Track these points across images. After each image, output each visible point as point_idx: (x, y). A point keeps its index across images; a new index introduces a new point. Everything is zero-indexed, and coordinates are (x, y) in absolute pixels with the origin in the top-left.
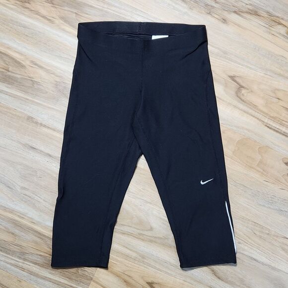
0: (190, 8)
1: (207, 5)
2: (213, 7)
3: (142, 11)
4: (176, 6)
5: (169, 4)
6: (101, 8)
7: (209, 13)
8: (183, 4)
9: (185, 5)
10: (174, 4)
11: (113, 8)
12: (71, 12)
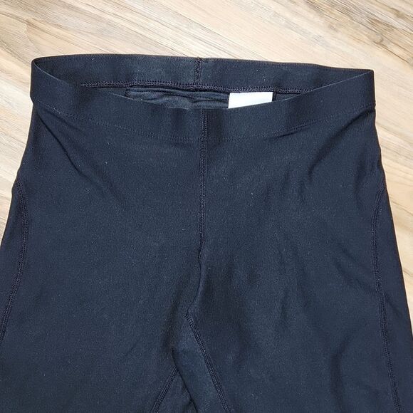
0: (331, 27)
1: (374, 22)
2: (390, 27)
3: (203, 28)
4: (295, 20)
5: (276, 15)
6: (96, 12)
7: (380, 44)
8: (312, 16)
9: (317, 19)
10: (288, 15)
11: (129, 16)
12: (17, 18)
